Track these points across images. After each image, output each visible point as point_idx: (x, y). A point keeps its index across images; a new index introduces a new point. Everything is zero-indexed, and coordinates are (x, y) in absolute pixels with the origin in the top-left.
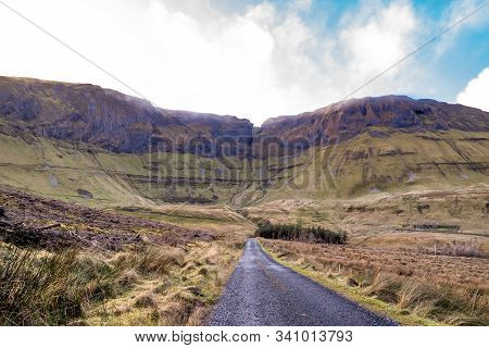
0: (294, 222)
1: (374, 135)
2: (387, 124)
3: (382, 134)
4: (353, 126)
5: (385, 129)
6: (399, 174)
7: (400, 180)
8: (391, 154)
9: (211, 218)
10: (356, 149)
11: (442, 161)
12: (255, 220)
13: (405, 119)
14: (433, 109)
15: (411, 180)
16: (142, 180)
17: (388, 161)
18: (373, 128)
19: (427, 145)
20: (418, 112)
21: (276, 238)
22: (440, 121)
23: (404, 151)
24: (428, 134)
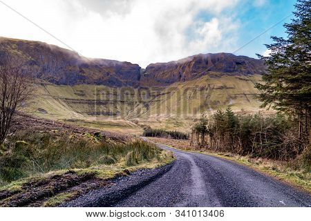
0: (164, 127)
1: (212, 76)
2: (219, 70)
3: (216, 76)
4: (200, 70)
5: (218, 73)
6: (224, 100)
7: (225, 103)
8: (221, 88)
9: (118, 125)
10: (201, 85)
11: (248, 93)
12: (142, 126)
13: (230, 68)
14: (246, 62)
15: (231, 103)
16: (74, 102)
17: (219, 92)
18: (211, 72)
19: (241, 83)
20: (238, 63)
21: (154, 136)
22: (250, 69)
23: (228, 86)
24: (242, 77)
